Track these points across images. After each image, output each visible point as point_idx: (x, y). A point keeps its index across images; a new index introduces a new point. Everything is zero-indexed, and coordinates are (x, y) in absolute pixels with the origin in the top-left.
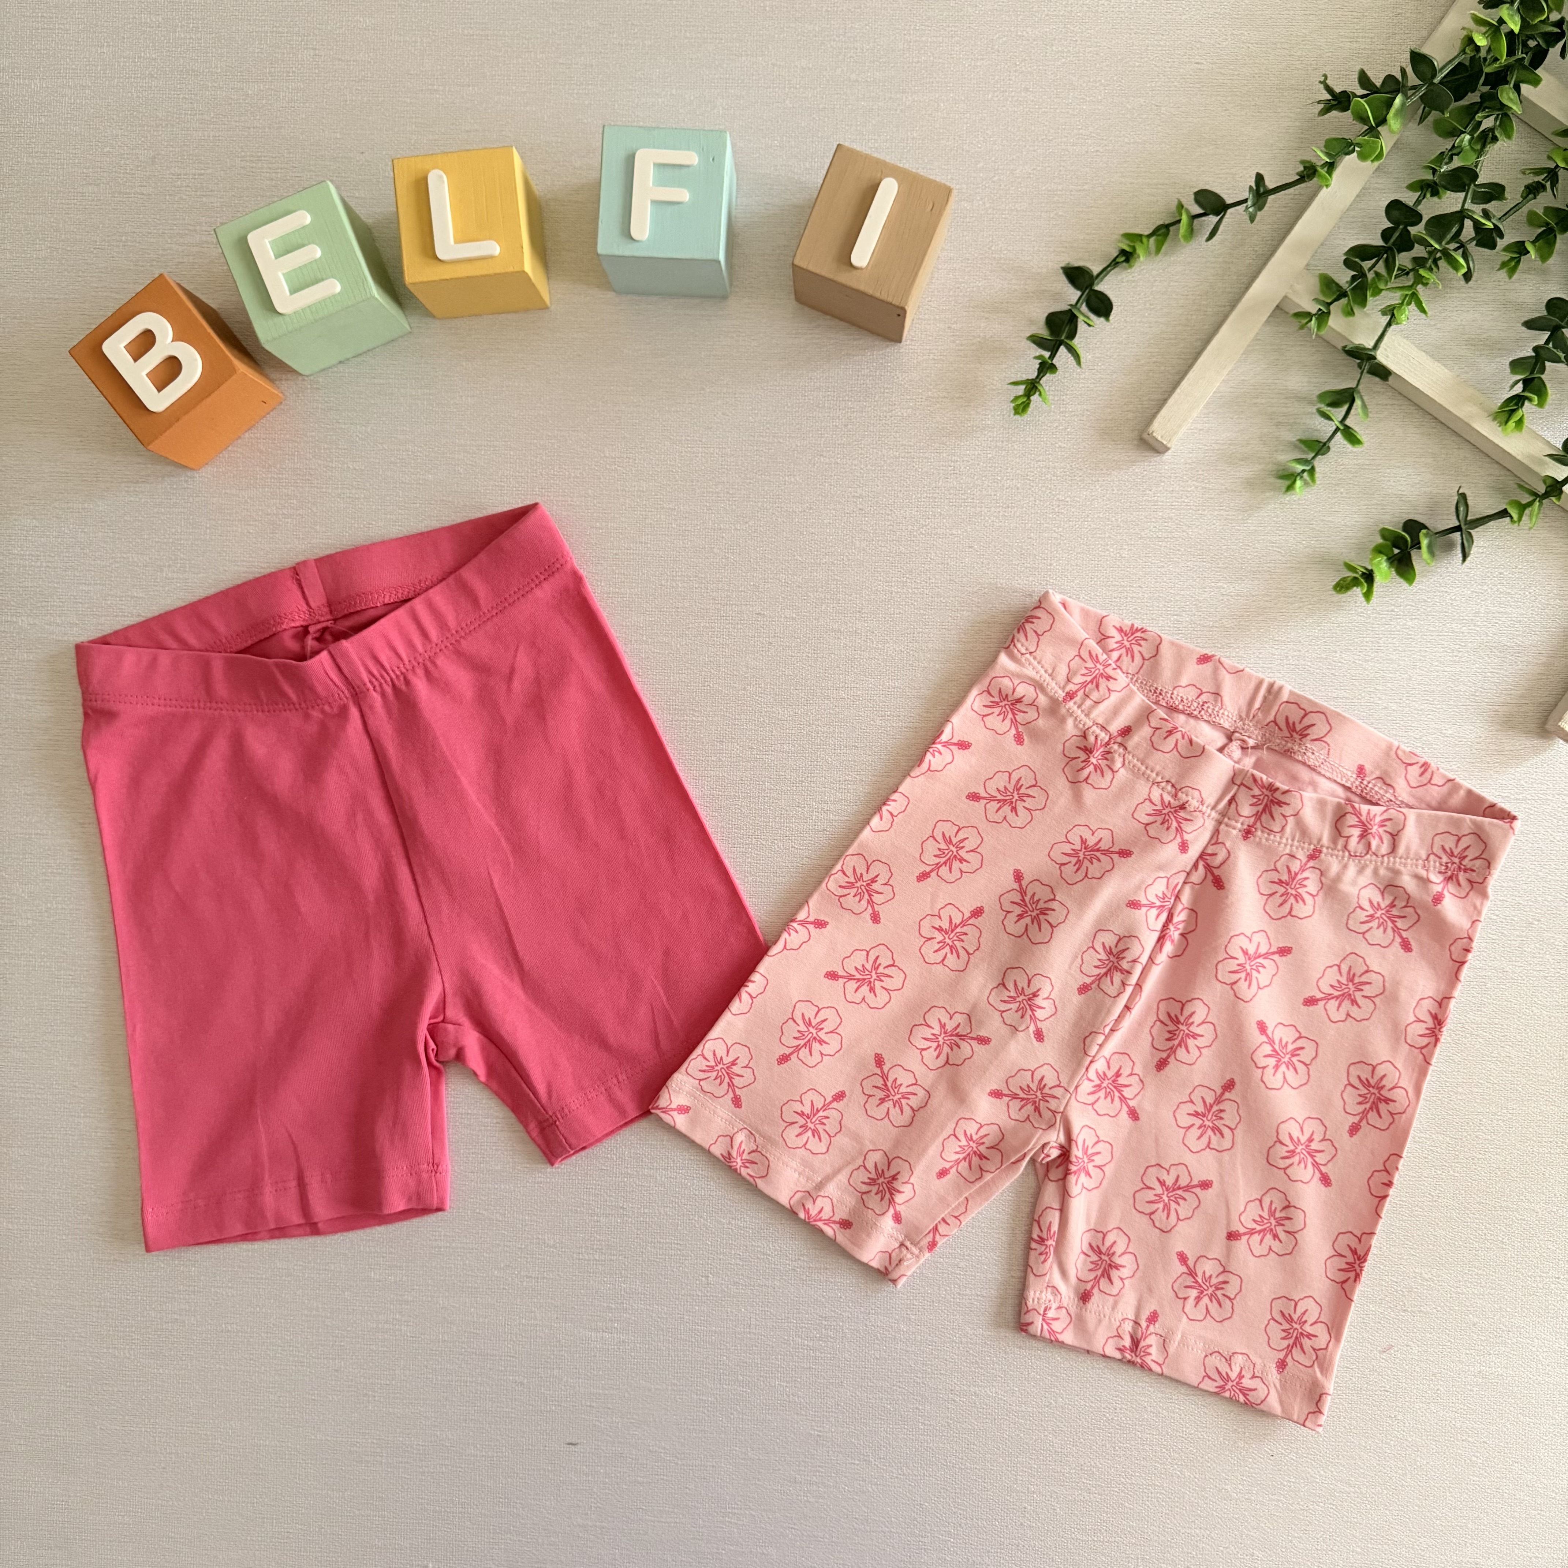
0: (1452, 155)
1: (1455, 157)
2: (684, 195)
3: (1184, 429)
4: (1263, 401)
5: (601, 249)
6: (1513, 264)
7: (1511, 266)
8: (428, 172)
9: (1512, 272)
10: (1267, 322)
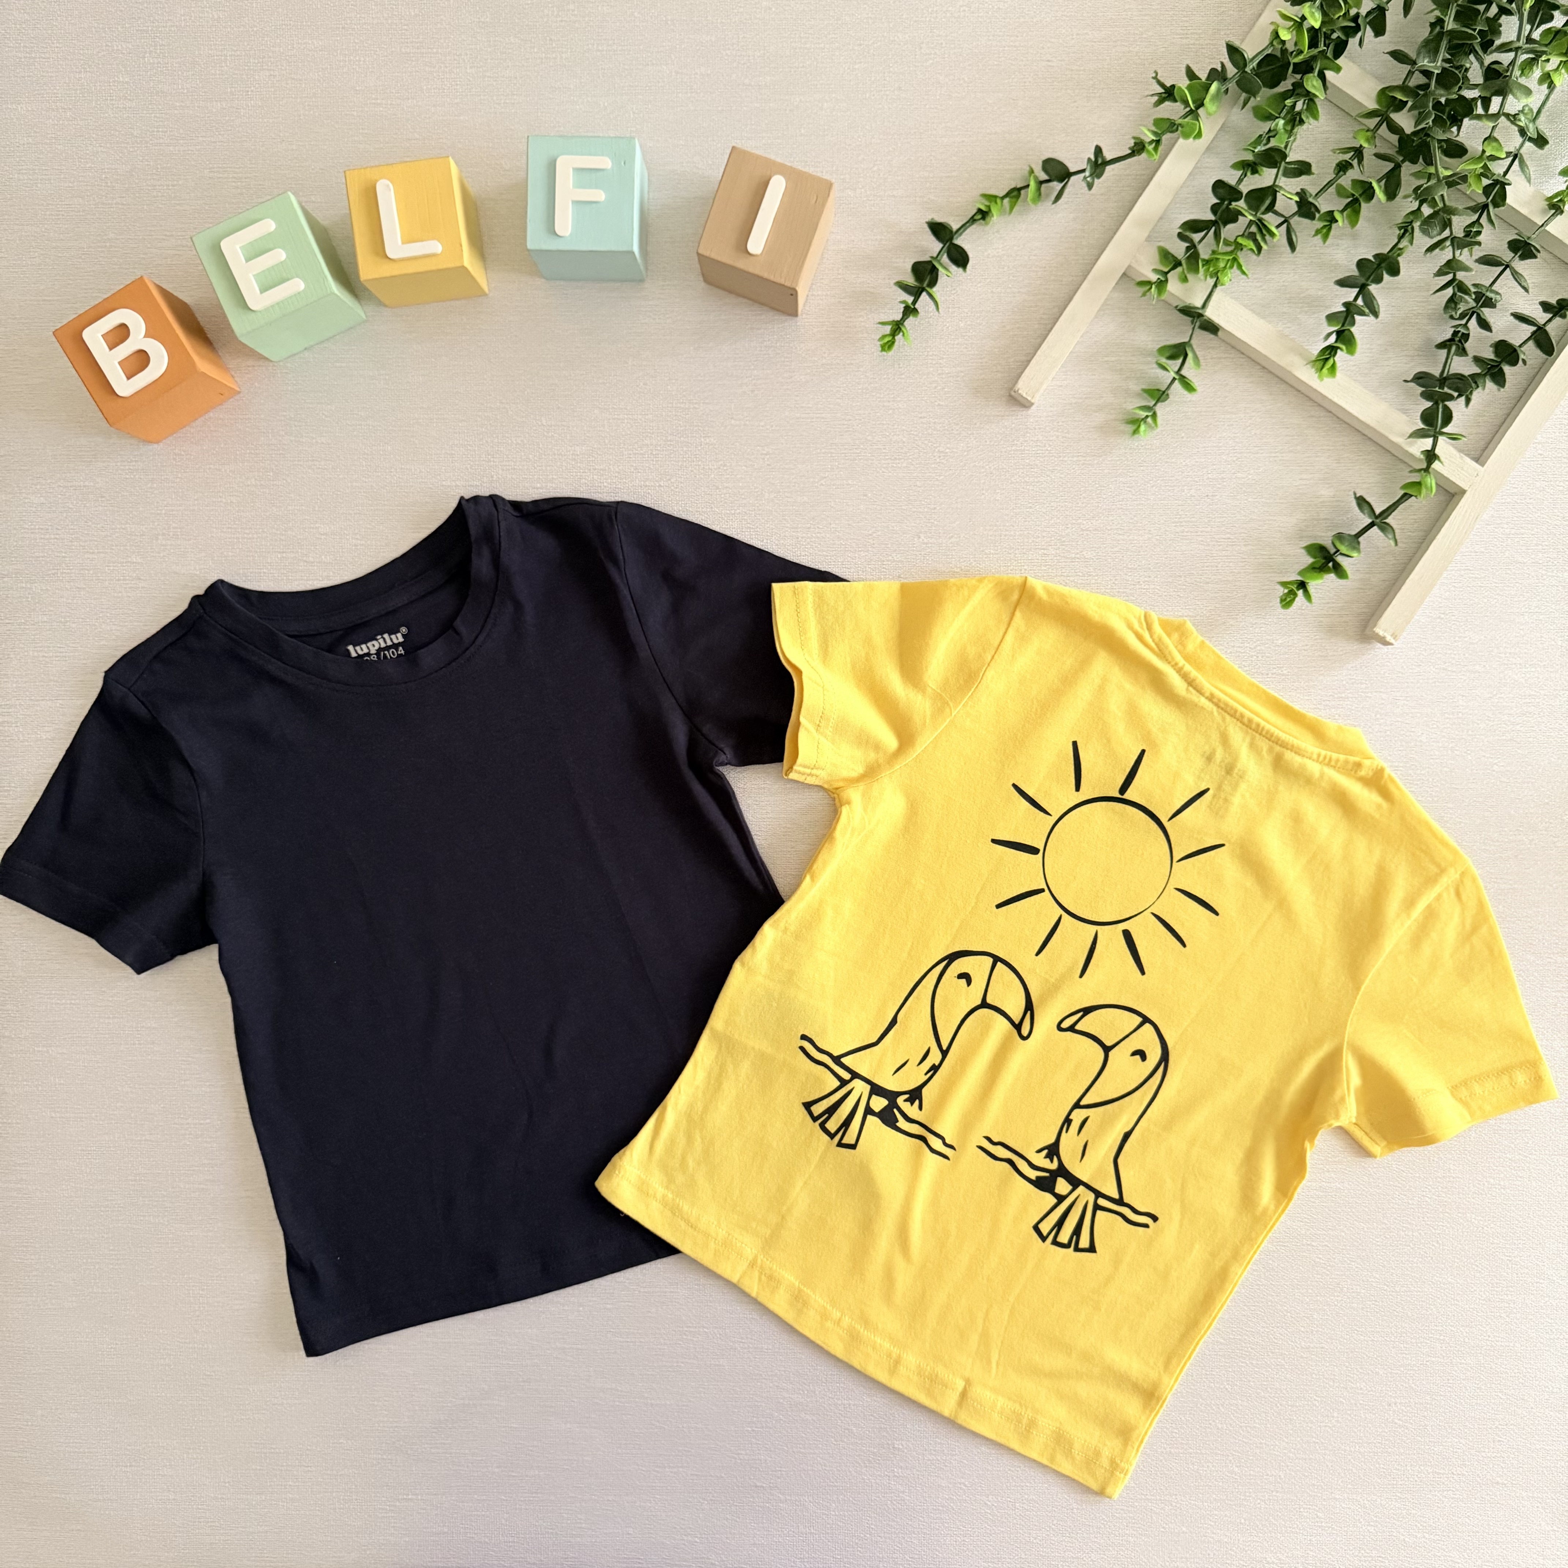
0: (1269, 137)
1: (1271, 139)
2: (600, 195)
3: (1044, 387)
4: (1113, 359)
5: (530, 245)
6: (1325, 231)
7: (1325, 233)
8: (377, 181)
9: (1326, 237)
10: (1114, 288)
